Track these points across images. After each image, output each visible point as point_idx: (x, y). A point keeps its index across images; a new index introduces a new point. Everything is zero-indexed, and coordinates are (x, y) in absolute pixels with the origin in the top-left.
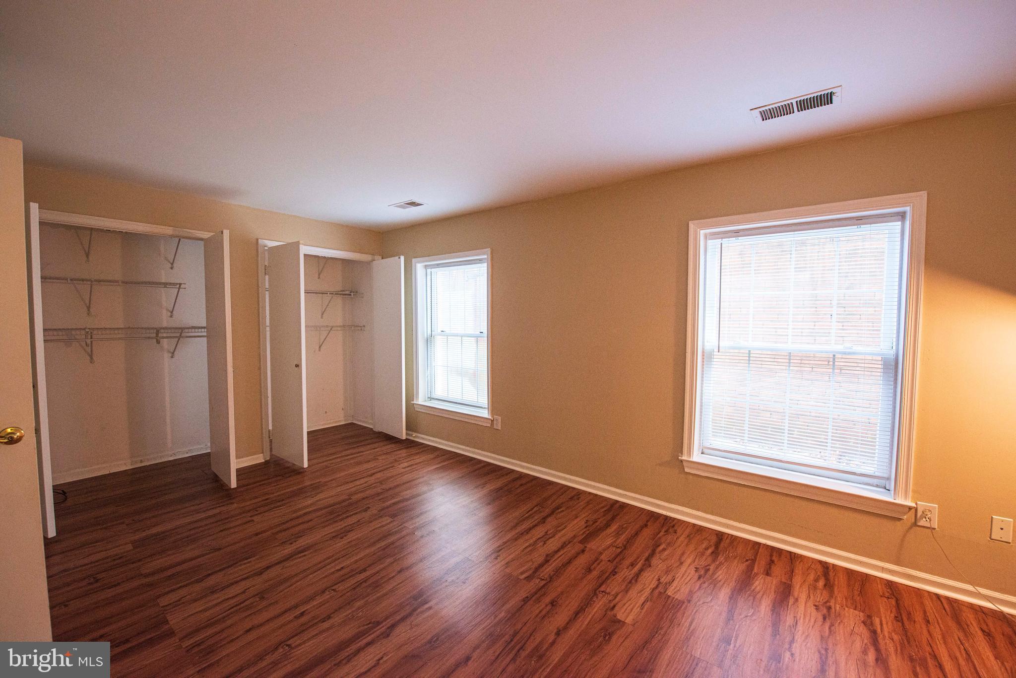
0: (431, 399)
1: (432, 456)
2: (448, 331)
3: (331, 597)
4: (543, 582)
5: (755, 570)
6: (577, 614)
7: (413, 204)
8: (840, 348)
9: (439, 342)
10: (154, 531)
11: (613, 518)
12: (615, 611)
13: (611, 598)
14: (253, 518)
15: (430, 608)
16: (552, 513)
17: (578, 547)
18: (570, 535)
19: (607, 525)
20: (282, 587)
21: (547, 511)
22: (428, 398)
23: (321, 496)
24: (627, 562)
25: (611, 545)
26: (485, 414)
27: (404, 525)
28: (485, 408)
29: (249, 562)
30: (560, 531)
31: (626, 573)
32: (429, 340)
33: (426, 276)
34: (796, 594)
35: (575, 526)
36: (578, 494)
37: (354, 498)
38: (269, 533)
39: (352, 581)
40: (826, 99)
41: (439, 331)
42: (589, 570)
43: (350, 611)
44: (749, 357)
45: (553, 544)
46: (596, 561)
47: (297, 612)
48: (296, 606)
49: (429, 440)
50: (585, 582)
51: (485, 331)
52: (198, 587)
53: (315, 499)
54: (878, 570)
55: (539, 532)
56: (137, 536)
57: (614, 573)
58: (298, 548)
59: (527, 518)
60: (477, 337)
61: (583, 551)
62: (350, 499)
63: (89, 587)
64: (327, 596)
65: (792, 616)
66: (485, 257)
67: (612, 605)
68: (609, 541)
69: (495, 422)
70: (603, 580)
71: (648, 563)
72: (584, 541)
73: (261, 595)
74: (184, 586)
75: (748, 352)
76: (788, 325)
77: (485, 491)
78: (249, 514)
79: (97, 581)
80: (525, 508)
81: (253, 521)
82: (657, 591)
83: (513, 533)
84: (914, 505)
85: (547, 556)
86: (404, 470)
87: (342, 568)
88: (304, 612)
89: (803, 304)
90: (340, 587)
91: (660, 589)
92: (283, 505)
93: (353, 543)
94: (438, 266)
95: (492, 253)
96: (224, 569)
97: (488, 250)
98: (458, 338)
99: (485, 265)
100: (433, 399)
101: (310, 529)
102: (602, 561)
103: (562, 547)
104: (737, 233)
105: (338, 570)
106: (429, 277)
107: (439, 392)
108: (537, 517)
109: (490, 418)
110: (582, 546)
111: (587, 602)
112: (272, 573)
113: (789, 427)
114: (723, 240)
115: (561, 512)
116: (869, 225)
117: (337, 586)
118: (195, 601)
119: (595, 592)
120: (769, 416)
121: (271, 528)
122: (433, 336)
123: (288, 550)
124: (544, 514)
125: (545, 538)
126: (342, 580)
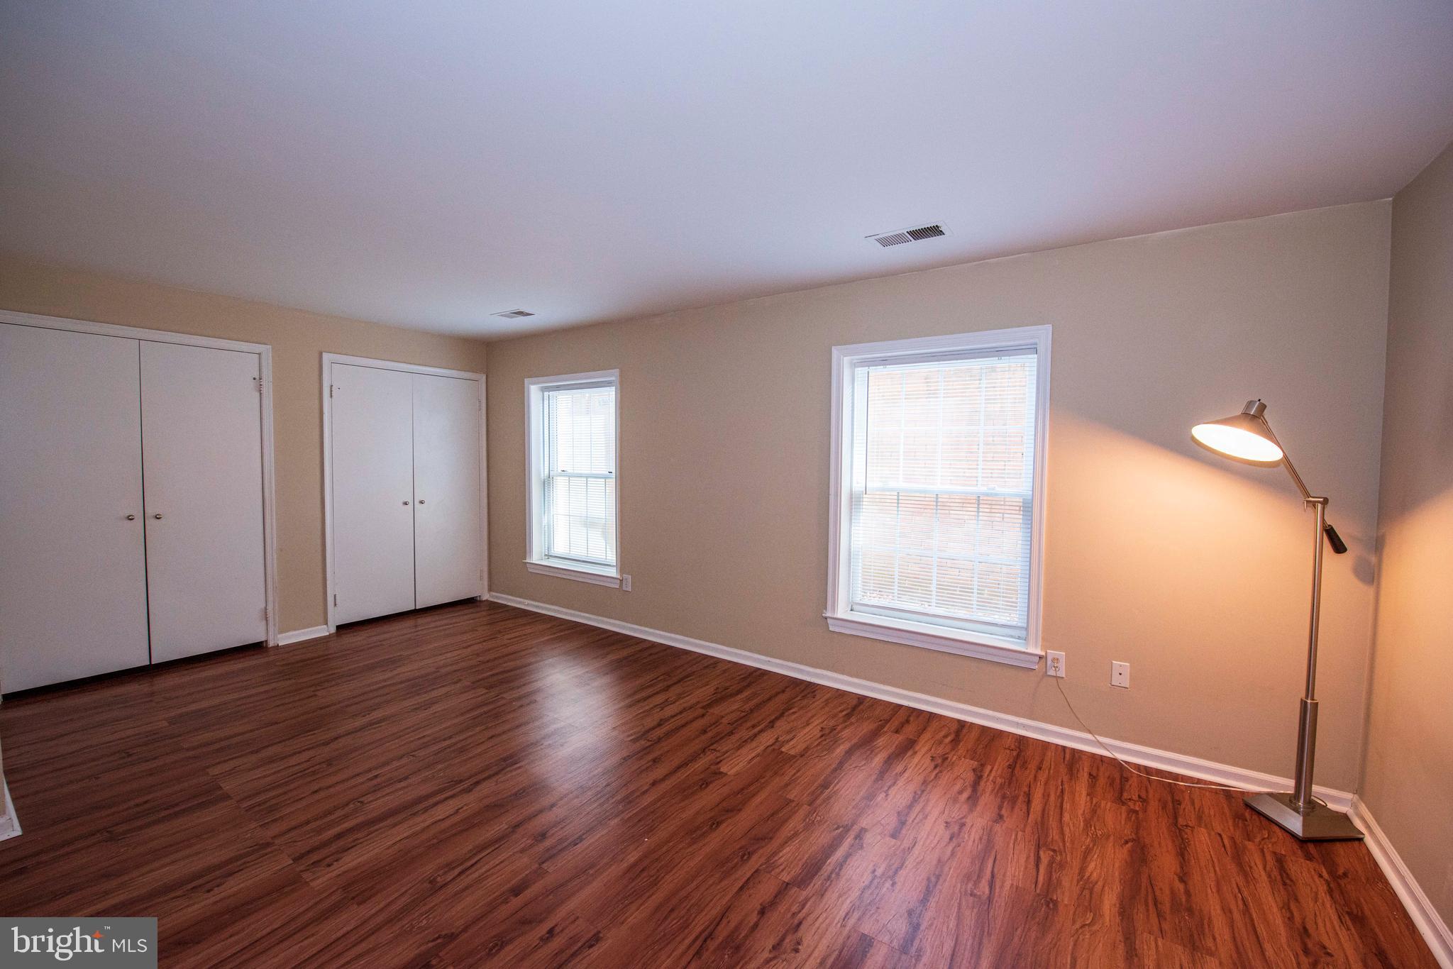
0: (549, 556)
1: (545, 626)
2: (570, 471)
3: (410, 762)
4: (649, 743)
5: (885, 729)
6: (679, 768)
7: (521, 313)
8: (984, 489)
9: (560, 484)
10: (193, 707)
11: (748, 686)
12: (720, 765)
13: (718, 754)
14: (317, 693)
15: (519, 768)
16: (679, 681)
17: (701, 711)
18: (694, 701)
19: (739, 692)
20: (354, 755)
21: (675, 679)
22: (546, 555)
23: (399, 670)
24: (749, 724)
25: (737, 710)
26: (613, 572)
27: (502, 695)
28: (613, 566)
29: (312, 735)
30: (683, 698)
31: (743, 733)
32: (547, 483)
33: (543, 400)
34: (917, 748)
35: (703, 693)
36: (716, 662)
37: (443, 671)
38: (338, 706)
39: (435, 748)
40: (935, 231)
41: (560, 471)
42: (704, 732)
43: (430, 772)
44: (898, 500)
45: (669, 711)
46: (714, 724)
47: (370, 775)
48: (370, 770)
49: (546, 609)
50: (697, 741)
51: (614, 471)
52: (254, 758)
53: (395, 672)
54: (1013, 727)
55: (659, 699)
56: (173, 713)
57: (731, 733)
58: (372, 720)
59: (649, 686)
60: (605, 478)
61: (703, 716)
62: (438, 672)
63: (121, 762)
64: (404, 761)
65: (904, 764)
66: (613, 378)
67: (718, 760)
68: (735, 707)
69: (624, 583)
70: (718, 738)
71: (772, 724)
72: (709, 705)
73: (329, 762)
74: (238, 757)
75: (935, 496)
76: (977, 465)
77: (605, 661)
78: (312, 689)
79: (130, 755)
80: (649, 677)
81: (315, 695)
82: (772, 748)
83: (630, 700)
84: (1043, 653)
85: (661, 720)
86: (509, 641)
87: (424, 737)
88: (378, 775)
89: (993, 441)
90: (421, 753)
91: (776, 747)
92: (355, 679)
93: (437, 714)
94: (558, 388)
95: (621, 376)
96: (284, 741)
97: (616, 371)
98: (582, 479)
99: (614, 388)
100: (551, 556)
101: (388, 702)
102: (721, 723)
103: (681, 713)
104: (885, 361)
105: (419, 739)
106: (546, 402)
107: (560, 548)
108: (661, 686)
109: (619, 577)
110: (704, 711)
111: (694, 758)
112: (342, 742)
113: (937, 577)
114: (871, 368)
115: (691, 680)
116: (1008, 357)
117: (416, 753)
118: (250, 770)
119: (704, 751)
120: (958, 574)
121: (340, 702)
122: (551, 477)
123: (360, 722)
124: (669, 683)
125: (662, 706)
126: (426, 746)
